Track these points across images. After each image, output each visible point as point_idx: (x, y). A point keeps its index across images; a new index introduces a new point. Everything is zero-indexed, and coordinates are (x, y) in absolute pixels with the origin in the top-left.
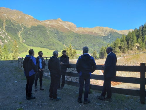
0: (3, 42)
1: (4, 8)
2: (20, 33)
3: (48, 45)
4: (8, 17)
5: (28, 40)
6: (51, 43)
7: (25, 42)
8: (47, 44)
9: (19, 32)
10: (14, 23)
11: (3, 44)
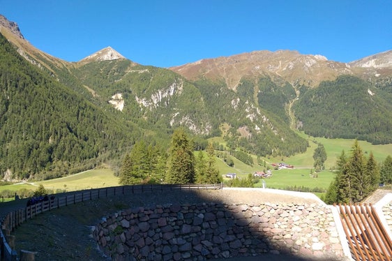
0: (251, 132)
1: (255, 54)
2: (291, 105)
3: (370, 132)
4: (263, 72)
5: (311, 120)
6: (379, 124)
7: (302, 126)
8: (366, 126)
9: (288, 103)
10: (277, 83)
11: (250, 134)
